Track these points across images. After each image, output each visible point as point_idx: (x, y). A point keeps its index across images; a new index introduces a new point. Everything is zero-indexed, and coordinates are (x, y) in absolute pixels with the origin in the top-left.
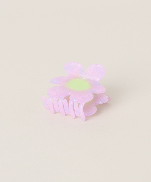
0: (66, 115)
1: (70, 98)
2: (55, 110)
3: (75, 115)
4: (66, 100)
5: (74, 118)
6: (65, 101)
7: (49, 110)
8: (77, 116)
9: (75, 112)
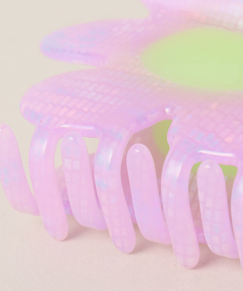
0: (143, 246)
1: (173, 139)
2: (70, 214)
3: (203, 245)
4: (146, 151)
5: (193, 261)
6: (141, 153)
7: (36, 212)
8: (216, 250)
9: (206, 228)
